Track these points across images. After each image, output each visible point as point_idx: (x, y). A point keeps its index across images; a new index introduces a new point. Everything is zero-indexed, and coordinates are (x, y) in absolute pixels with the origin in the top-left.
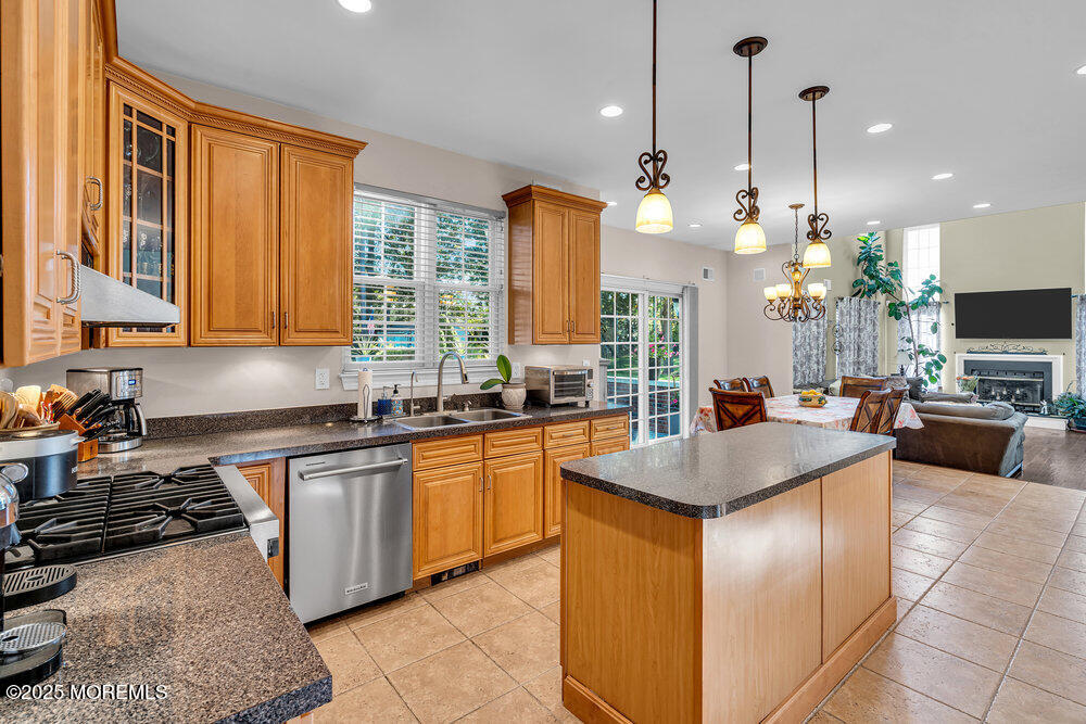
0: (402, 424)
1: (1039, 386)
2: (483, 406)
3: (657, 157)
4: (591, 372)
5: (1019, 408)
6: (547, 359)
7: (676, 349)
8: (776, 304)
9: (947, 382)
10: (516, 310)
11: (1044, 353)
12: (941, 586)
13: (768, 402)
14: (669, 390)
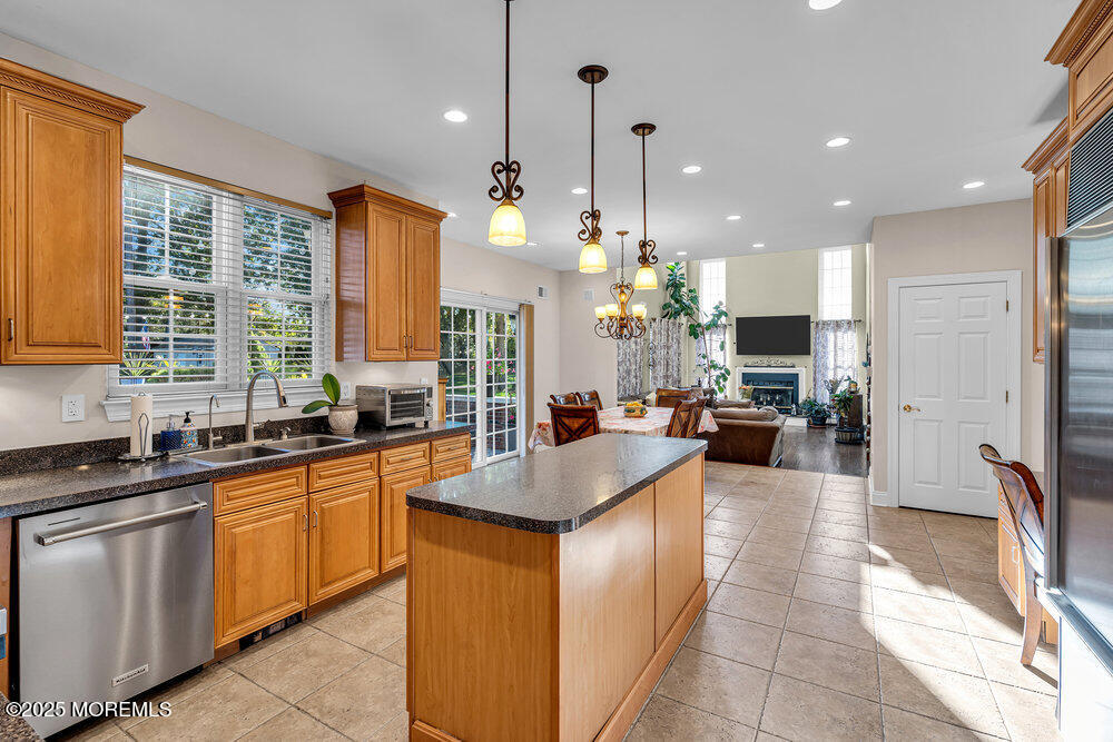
0: (196, 460)
1: (790, 393)
2: (305, 432)
3: (509, 167)
4: (430, 390)
5: (780, 411)
6: (380, 377)
7: (512, 365)
8: (606, 322)
9: (732, 391)
10: (346, 323)
11: (793, 367)
12: (736, 563)
13: (600, 415)
14: (507, 407)
